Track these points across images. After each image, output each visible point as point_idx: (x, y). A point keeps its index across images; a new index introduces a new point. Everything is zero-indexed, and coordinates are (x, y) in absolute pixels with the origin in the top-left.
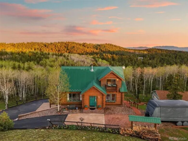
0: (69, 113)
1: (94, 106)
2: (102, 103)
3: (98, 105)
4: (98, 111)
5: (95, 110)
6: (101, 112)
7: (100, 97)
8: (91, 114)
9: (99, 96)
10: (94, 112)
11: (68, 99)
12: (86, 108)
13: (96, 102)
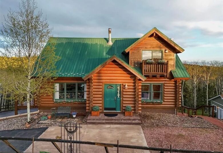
0: (51, 125)
1: (115, 109)
2: (135, 101)
3: (124, 105)
4: (124, 120)
5: (116, 117)
6: (134, 122)
7: (128, 86)
8: (108, 126)
9: (127, 84)
10: (114, 121)
11: (57, 96)
12: (96, 113)
13: (119, 100)
